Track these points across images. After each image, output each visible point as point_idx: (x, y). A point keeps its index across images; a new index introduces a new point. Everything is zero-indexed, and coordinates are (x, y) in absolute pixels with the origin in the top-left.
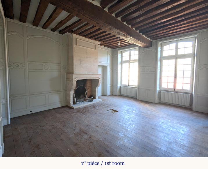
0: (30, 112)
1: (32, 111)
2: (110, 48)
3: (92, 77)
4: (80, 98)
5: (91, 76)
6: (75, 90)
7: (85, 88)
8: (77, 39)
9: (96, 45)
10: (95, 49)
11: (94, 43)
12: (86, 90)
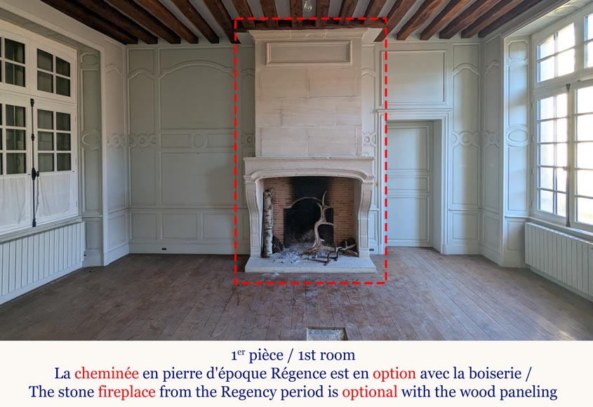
0: (163, 249)
1: (165, 249)
2: (456, 39)
3: (324, 169)
4: (304, 238)
5: (320, 165)
6: (285, 210)
7: (321, 207)
8: (270, 42)
9: (351, 42)
10: (349, 60)
11: (345, 38)
12: (323, 213)
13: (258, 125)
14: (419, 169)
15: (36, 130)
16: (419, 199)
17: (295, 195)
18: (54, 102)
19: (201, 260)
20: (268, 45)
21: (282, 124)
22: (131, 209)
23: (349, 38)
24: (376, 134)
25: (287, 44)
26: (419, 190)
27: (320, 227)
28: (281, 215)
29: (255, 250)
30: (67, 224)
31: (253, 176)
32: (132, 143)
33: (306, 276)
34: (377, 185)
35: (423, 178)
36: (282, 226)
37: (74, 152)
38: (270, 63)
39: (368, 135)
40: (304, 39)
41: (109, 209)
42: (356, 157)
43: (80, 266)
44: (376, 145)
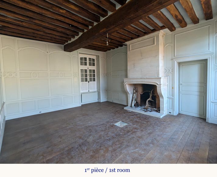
0: (112, 101)
6: (141, 95)
7: (150, 94)
8: (131, 44)
9: (155, 37)
10: (154, 44)
11: (152, 36)
12: (150, 97)
13: (128, 69)
14: (200, 83)
15: (89, 73)
16: (199, 96)
17: (144, 90)
18: (92, 68)
19: (118, 105)
20: (130, 45)
21: (134, 68)
22: (107, 90)
23: (154, 36)
24: (172, 68)
25: (135, 43)
26: (200, 92)
27: (149, 101)
28: (139, 96)
29: (129, 105)
30: (94, 92)
31: (126, 83)
32: (107, 75)
33: (137, 113)
34: (173, 88)
35: (202, 87)
36: (140, 99)
37: (96, 77)
38: (131, 50)
39: (169, 69)
40: (141, 40)
41: (102, 90)
42: (157, 77)
43: (97, 101)
44: (172, 73)
